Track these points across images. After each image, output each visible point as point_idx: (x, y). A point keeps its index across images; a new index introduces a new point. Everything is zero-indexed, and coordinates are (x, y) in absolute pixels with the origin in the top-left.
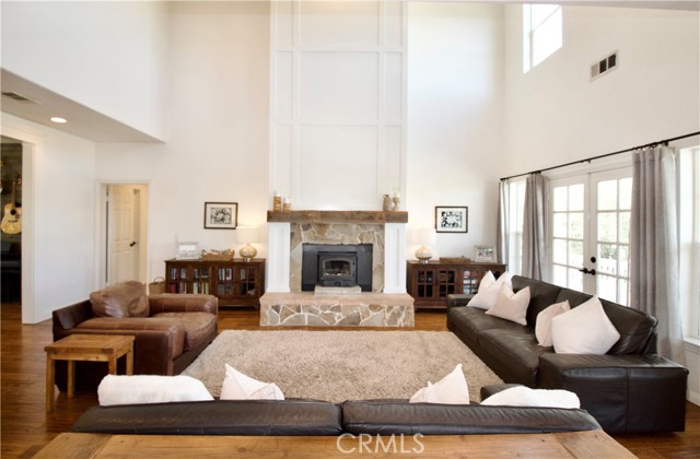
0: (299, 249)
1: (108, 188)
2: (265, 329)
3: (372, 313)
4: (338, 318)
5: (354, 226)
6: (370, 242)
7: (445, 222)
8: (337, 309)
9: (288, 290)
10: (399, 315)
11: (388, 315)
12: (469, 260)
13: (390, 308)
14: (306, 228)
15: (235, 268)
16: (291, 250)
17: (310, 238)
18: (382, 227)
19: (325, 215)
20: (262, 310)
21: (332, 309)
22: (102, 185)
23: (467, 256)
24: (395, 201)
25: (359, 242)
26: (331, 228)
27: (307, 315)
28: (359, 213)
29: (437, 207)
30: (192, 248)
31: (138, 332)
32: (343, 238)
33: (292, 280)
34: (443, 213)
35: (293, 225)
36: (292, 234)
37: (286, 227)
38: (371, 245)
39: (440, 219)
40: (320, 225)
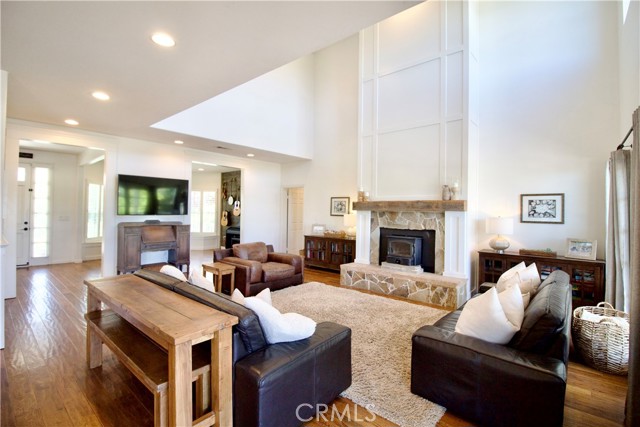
0: (377, 233)
1: (288, 191)
2: (343, 287)
3: (418, 290)
4: (391, 288)
5: (418, 214)
6: (433, 228)
7: (533, 212)
8: (390, 281)
9: (368, 263)
10: (442, 295)
11: (432, 294)
12: (555, 255)
13: (434, 288)
14: (382, 214)
15: (340, 244)
16: (371, 232)
17: (385, 223)
18: (443, 214)
19: (391, 204)
20: (342, 272)
21: (387, 280)
22: (285, 189)
23: (553, 250)
24: (452, 190)
25: (423, 228)
26: (400, 215)
27: (369, 281)
28: (418, 202)
29: (522, 196)
30: (321, 228)
31: (239, 265)
32: (410, 224)
33: (371, 256)
34: (531, 202)
35: (373, 212)
36: (372, 220)
37: (368, 214)
38: (434, 231)
39: (526, 208)
40: (392, 213)
